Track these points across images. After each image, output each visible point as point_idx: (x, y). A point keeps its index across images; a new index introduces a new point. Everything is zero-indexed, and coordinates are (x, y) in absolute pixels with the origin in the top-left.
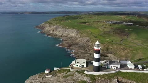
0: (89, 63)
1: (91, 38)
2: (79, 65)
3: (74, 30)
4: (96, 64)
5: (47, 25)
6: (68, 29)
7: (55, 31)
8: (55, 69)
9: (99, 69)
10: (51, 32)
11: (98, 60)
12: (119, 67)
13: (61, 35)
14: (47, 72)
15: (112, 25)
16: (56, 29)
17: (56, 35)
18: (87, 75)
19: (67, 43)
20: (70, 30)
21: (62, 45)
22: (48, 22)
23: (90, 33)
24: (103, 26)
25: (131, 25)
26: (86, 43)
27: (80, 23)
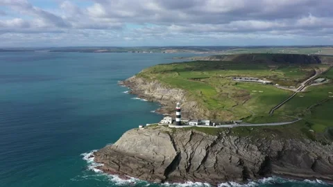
0: (173, 121)
1: (198, 103)
2: (166, 121)
3: (180, 90)
4: (177, 120)
5: (140, 80)
6: (171, 88)
7: (151, 90)
8: (147, 125)
9: (180, 123)
10: (146, 93)
11: (179, 117)
12: (197, 123)
13: (160, 97)
14: (140, 127)
15: (240, 83)
16: (154, 88)
17: (154, 97)
18: (170, 128)
19: (167, 109)
20: (174, 90)
21: (159, 111)
22: (141, 75)
23: (200, 95)
24: (225, 84)
25: (267, 84)
26: (191, 109)
27: (192, 79)
